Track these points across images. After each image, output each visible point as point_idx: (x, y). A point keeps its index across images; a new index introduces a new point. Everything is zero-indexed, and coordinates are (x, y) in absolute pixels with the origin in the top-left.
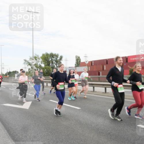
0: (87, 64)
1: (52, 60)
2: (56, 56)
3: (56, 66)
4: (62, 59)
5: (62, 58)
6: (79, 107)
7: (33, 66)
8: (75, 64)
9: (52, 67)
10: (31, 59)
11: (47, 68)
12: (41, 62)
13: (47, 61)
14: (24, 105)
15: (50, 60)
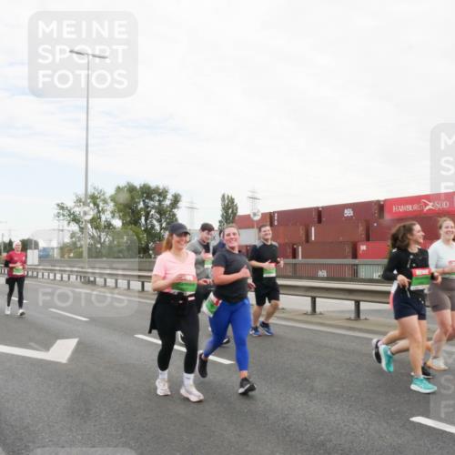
1: (148, 207)
3: (157, 227)
4: (180, 204)
5: (178, 202)
8: (220, 222)
12: (111, 212)
13: (130, 208)
14: (52, 349)
15: (141, 205)
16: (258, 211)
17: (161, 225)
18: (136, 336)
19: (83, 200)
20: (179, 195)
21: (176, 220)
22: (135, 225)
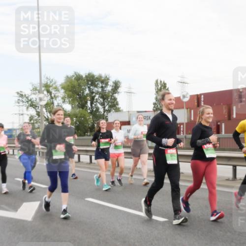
0: (187, 103)
1: (93, 93)
3: (101, 110)
4: (120, 90)
5: (118, 87)
6: (163, 217)
7: (41, 109)
8: (155, 104)
9: (91, 113)
11: (79, 116)
12: (62, 98)
13: (78, 95)
14: (19, 210)
15: (87, 91)
16: (187, 93)
17: (104, 108)
18: (86, 199)
19: (38, 89)
20: (119, 82)
21: (117, 104)
22: (83, 108)
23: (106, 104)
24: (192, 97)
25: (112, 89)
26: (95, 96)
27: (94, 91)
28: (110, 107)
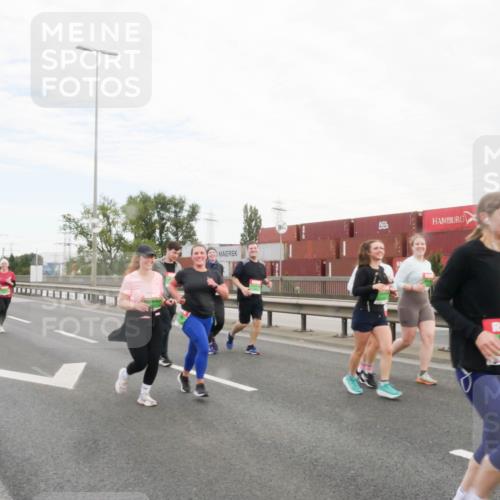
0: (284, 235)
2: (176, 205)
4: (198, 216)
5: (196, 213)
6: (251, 386)
9: (159, 244)
10: (88, 212)
12: (123, 225)
13: (144, 220)
14: (57, 374)
15: (155, 217)
16: (284, 224)
17: (178, 238)
19: (91, 211)
20: (197, 206)
21: (194, 234)
22: (149, 239)
23: (180, 234)
24: (290, 228)
25: (188, 215)
26: (165, 223)
27: (165, 216)
28: (185, 237)
